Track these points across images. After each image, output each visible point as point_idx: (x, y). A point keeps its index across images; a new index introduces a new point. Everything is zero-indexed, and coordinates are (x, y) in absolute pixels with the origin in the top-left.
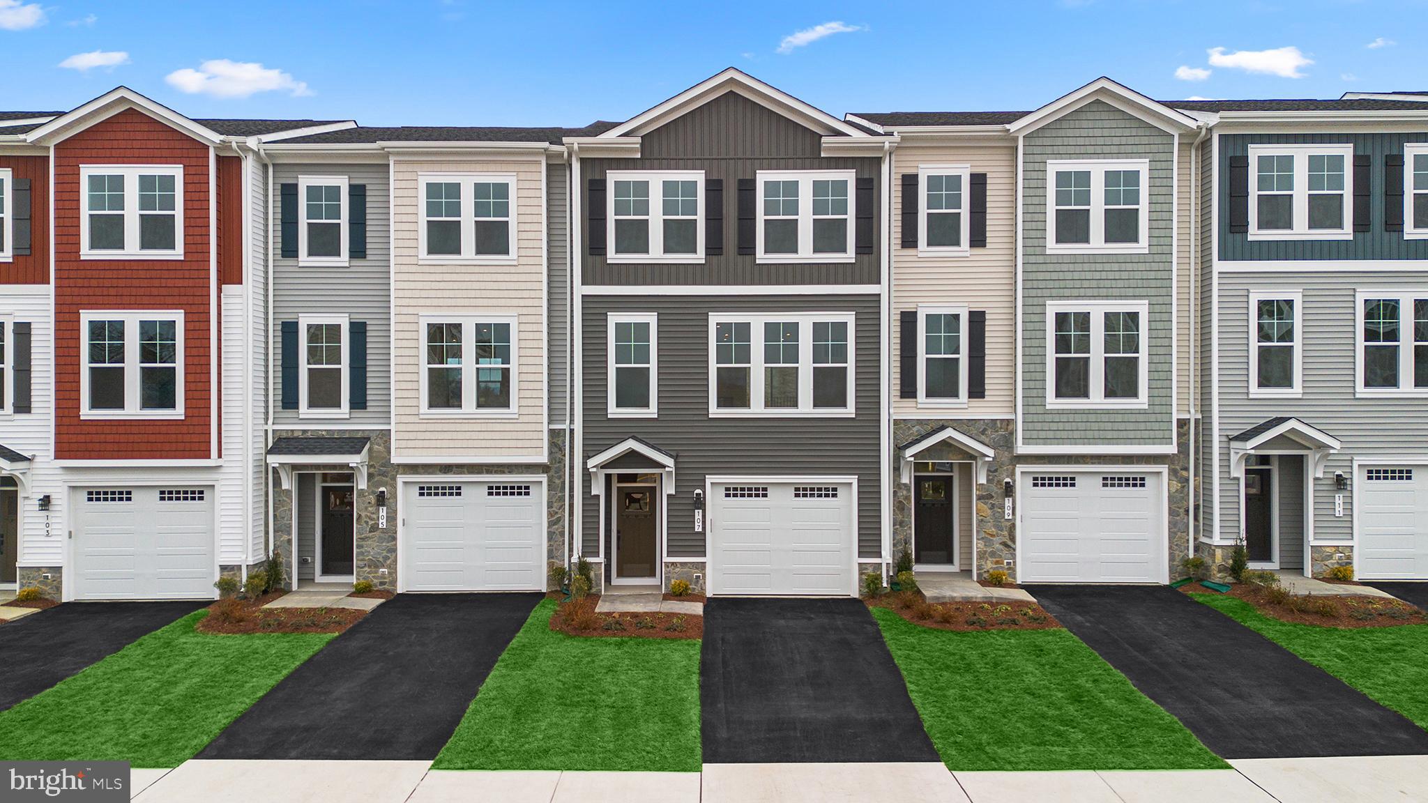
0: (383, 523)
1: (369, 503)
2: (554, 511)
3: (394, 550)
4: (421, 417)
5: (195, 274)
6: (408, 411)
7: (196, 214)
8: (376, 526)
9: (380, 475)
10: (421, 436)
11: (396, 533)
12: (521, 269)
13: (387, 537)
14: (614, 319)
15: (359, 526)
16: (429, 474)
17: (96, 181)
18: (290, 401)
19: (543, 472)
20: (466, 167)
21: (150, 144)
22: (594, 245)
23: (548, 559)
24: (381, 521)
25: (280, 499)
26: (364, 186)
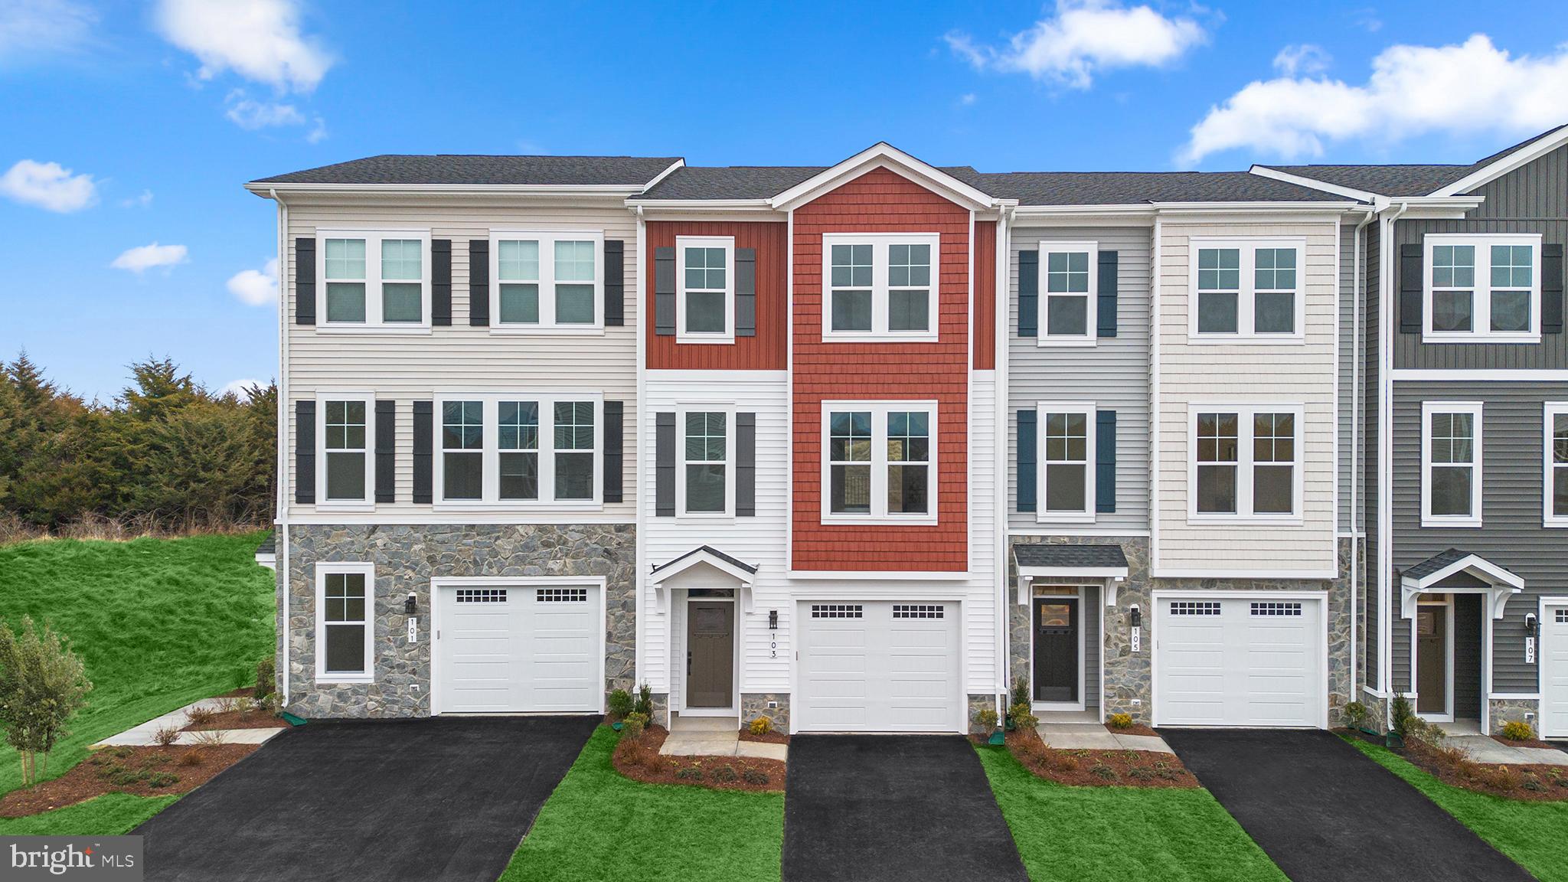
0: (1136, 645)
1: (1119, 622)
2: (1336, 634)
3: (1148, 678)
4: (1189, 522)
5: (950, 359)
6: (1174, 515)
7: (953, 289)
8: (1128, 649)
9: (1132, 589)
10: (1189, 545)
11: (1150, 658)
12: (1308, 349)
13: (1140, 662)
14: (1430, 408)
15: (1107, 649)
16: (1189, 589)
17: (839, 252)
18: (1025, 502)
19: (1323, 589)
20: (1246, 230)
21: (902, 209)
22: (1408, 321)
23: (1329, 690)
24: (1133, 643)
25: (1017, 616)
26: (1116, 253)
